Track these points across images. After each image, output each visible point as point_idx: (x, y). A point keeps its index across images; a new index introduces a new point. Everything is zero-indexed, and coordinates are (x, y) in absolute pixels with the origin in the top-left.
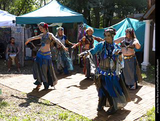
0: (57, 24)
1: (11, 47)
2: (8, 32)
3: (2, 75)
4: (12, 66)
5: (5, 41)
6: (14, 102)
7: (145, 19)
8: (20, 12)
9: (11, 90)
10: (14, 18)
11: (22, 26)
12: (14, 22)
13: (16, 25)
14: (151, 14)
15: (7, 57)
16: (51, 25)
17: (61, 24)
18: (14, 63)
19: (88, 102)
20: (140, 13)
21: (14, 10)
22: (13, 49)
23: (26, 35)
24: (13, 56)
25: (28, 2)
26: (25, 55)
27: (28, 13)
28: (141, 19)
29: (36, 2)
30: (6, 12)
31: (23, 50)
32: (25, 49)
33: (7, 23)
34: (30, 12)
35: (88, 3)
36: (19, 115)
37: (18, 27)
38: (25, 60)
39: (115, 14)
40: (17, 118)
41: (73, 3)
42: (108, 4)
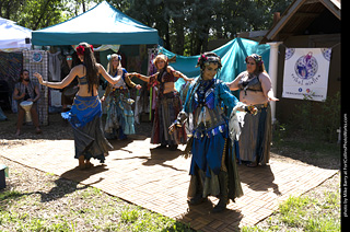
0: (110, 47)
1: (23, 88)
2: (15, 61)
3: (6, 141)
5: (10, 78)
7: (270, 41)
8: (37, 24)
9: (25, 169)
10: (28, 33)
11: (43, 48)
12: (27, 40)
13: (33, 47)
14: (281, 32)
15: (14, 106)
16: (99, 49)
17: (116, 48)
18: (29, 118)
19: (172, 191)
21: (27, 18)
22: (26, 92)
23: (51, 66)
24: (26, 105)
25: (52, 6)
26: (49, 104)
27: (52, 25)
28: (263, 41)
29: (68, 5)
30: (11, 22)
31: (46, 94)
33: (16, 43)
34: (57, 24)
35: (167, 9)
36: (45, 216)
37: (37, 52)
38: (49, 114)
39: (211, 32)
40: (42, 223)
41: (139, 9)
42: (202, 12)
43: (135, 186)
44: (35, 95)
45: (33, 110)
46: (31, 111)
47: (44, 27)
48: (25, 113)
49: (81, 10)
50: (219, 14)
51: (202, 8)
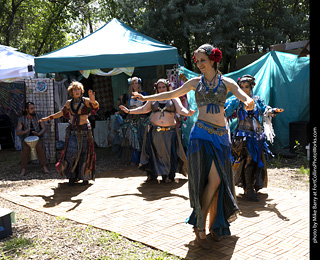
0: (123, 70)
1: (28, 122)
2: (17, 92)
3: (10, 182)
4: (30, 162)
5: (12, 111)
6: (44, 240)
8: (39, 50)
9: (33, 213)
10: (30, 60)
12: (30, 68)
13: (36, 75)
15: (18, 143)
16: (110, 73)
17: (129, 71)
18: (34, 156)
20: (292, 41)
21: (29, 44)
22: (32, 126)
23: (57, 96)
24: (32, 141)
25: (55, 29)
26: (57, 139)
27: (56, 50)
28: (302, 53)
29: (73, 27)
30: (11, 49)
31: (53, 128)
32: (56, 126)
33: (17, 72)
34: (61, 48)
35: (186, 23)
37: (41, 80)
38: (57, 150)
39: (239, 47)
41: (154, 26)
42: (228, 24)
43: (158, 229)
44: (41, 129)
45: (40, 147)
46: (37, 148)
47: (47, 52)
48: (30, 150)
49: (87, 31)
50: (247, 26)
51: (227, 20)
